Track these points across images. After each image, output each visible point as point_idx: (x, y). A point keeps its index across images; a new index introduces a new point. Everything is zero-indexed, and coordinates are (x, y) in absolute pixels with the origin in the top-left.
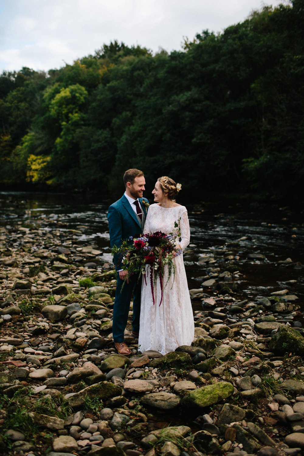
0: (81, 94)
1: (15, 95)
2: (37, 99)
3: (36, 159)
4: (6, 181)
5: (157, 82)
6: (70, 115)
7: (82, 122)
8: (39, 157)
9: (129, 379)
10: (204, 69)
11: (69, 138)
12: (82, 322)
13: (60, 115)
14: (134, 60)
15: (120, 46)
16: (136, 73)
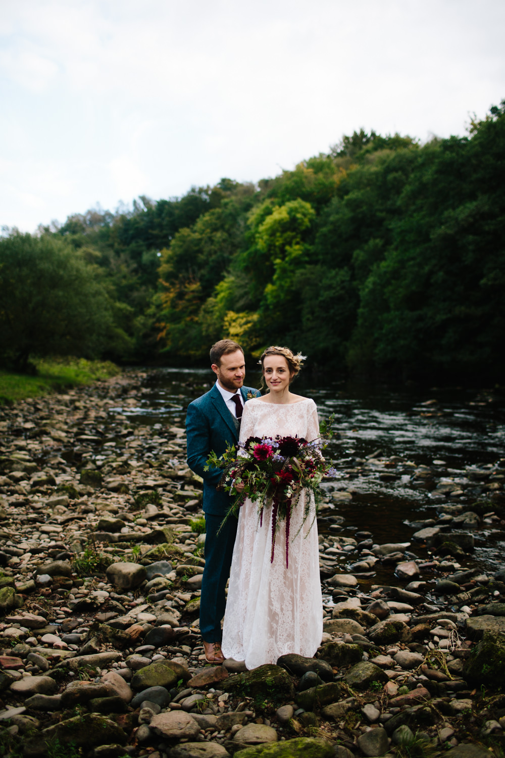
0: (305, 215)
1: (207, 221)
2: (240, 226)
3: (237, 318)
4: (192, 352)
5: (422, 190)
6: (287, 248)
7: (307, 259)
8: (241, 315)
9: (173, 709)
10: (499, 163)
11: (286, 283)
12: (160, 595)
13: (272, 248)
14: (388, 156)
15: (369, 135)
16: (390, 177)
